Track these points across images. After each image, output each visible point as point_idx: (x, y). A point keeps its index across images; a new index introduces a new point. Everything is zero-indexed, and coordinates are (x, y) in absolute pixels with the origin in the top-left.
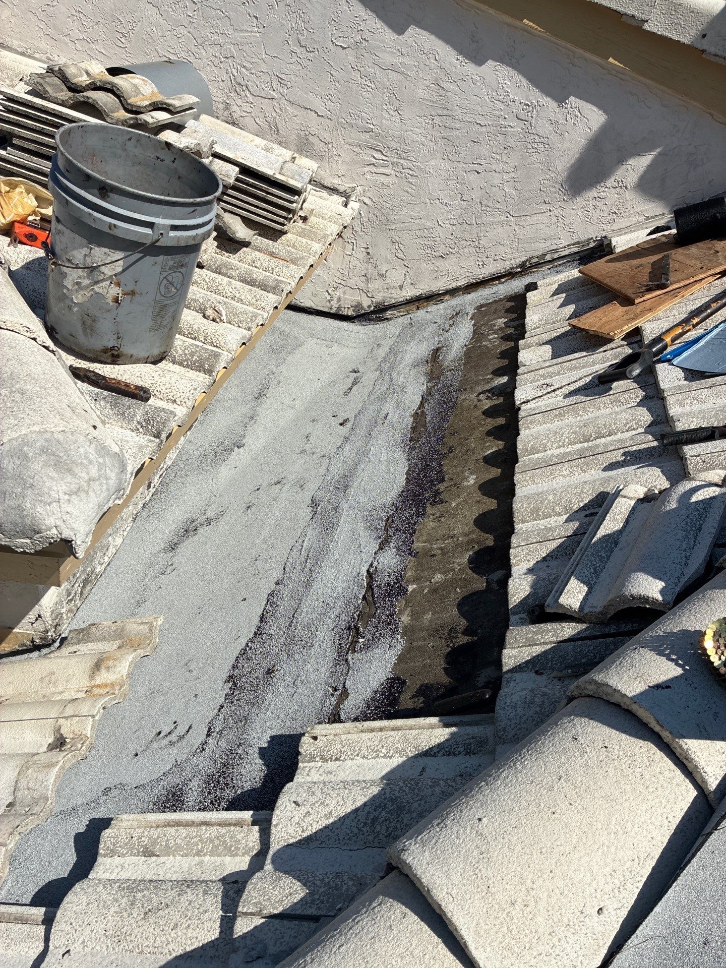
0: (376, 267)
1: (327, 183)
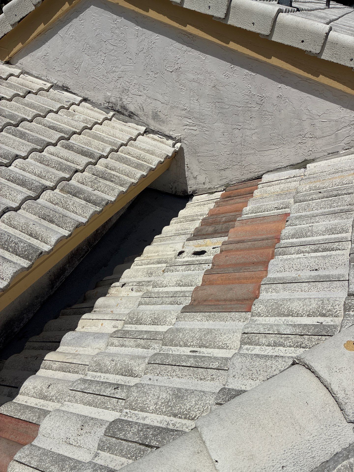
0: (192, 173)
1: (167, 133)
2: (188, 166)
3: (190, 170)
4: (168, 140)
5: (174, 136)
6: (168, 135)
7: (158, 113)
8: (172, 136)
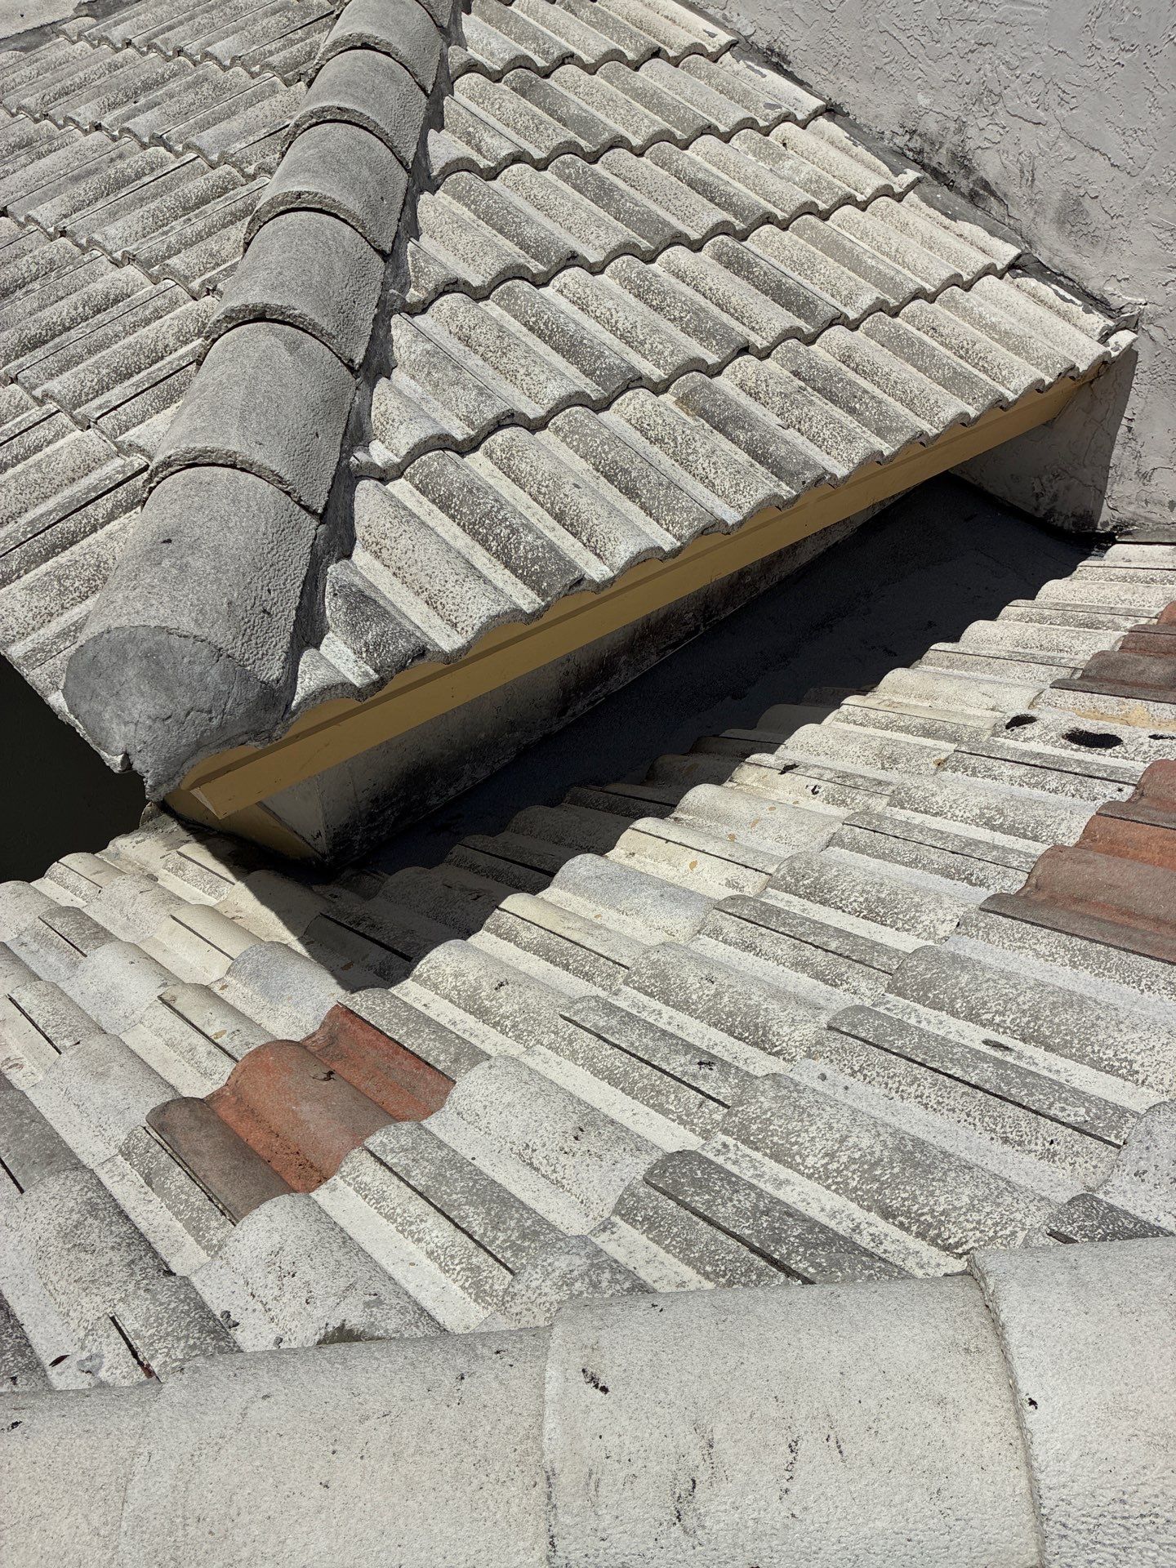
0: (1138, 456)
1: (1093, 286)
2: (1133, 425)
3: (1133, 444)
4: (1088, 311)
5: (1115, 302)
6: (1096, 293)
7: (1087, 203)
8: (1111, 300)
